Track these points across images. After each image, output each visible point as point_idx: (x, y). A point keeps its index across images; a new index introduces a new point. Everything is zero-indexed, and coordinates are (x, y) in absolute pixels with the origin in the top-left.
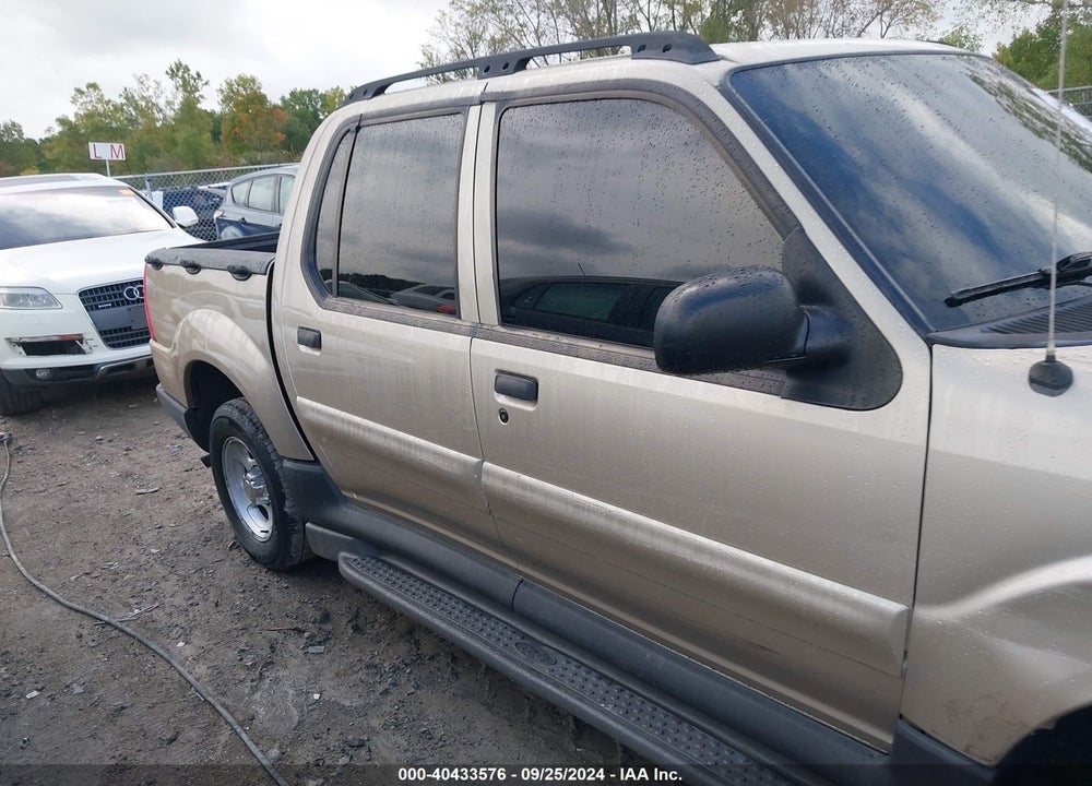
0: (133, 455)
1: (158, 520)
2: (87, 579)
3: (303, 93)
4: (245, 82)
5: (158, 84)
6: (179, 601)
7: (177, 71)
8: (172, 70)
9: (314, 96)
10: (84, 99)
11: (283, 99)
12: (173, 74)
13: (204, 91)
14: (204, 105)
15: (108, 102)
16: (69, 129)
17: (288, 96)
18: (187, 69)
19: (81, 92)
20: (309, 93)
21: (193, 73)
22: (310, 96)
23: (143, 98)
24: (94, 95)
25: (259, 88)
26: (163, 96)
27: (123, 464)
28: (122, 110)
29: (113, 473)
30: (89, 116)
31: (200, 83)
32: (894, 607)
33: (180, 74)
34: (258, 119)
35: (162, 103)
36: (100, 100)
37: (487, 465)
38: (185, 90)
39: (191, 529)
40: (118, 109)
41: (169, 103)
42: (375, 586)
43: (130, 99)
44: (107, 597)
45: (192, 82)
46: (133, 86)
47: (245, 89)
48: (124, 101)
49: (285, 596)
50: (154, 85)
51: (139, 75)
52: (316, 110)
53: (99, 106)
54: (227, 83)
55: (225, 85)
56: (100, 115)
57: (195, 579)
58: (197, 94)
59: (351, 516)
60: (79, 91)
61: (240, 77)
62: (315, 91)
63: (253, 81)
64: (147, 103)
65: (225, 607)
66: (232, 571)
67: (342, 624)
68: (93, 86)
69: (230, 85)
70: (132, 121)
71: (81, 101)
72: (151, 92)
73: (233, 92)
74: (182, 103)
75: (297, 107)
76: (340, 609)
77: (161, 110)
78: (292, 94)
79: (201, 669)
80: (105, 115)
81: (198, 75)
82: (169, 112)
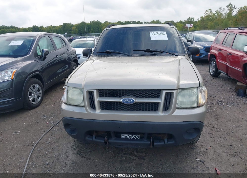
5: (224, 9)
12: (228, 6)
14: (233, 14)
21: (233, 6)
23: (220, 12)
24: (210, 12)
26: (224, 12)
40: (214, 15)
47: (244, 9)
48: (216, 13)
51: (220, 7)
58: (232, 11)
60: (207, 11)
68: (210, 9)
70: (216, 17)
73: (241, 10)
74: (228, 13)
77: (222, 15)
80: (211, 16)
82: (224, 15)
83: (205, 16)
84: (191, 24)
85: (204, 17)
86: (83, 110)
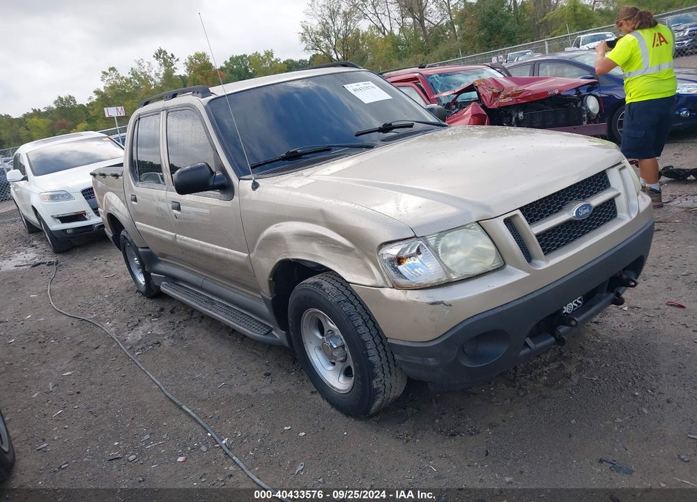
0: (108, 263)
1: (111, 286)
2: (79, 308)
3: (238, 58)
4: (201, 56)
5: (149, 63)
6: (111, 311)
7: (160, 54)
8: (157, 55)
9: (244, 58)
10: (108, 78)
11: (225, 62)
12: (157, 56)
13: (176, 65)
14: (177, 73)
15: (122, 78)
16: (102, 97)
17: (228, 61)
18: (165, 53)
19: (107, 74)
20: (241, 57)
21: (169, 55)
22: (242, 59)
23: (142, 73)
24: (114, 74)
25: (208, 59)
26: (153, 71)
27: (103, 267)
28: (131, 82)
29: (98, 271)
30: (112, 87)
31: (174, 60)
32: (246, 255)
33: (162, 56)
34: (209, 78)
35: (152, 75)
36: (118, 77)
37: (177, 235)
38: (165, 66)
39: (124, 288)
40: (129, 81)
41: (157, 75)
42: (168, 291)
43: (135, 74)
44: (85, 312)
45: (169, 60)
46: (136, 67)
47: (200, 61)
48: (132, 76)
49: (151, 305)
50: (147, 65)
51: (138, 60)
52: (246, 68)
53: (117, 81)
54: (189, 59)
55: (187, 59)
56: (118, 86)
57: (120, 303)
58: (173, 67)
59: (161, 267)
60: (104, 73)
61: (196, 54)
62: (245, 56)
63: (204, 55)
64: (145, 76)
65: (127, 311)
66: (134, 299)
67: (167, 312)
68: (113, 69)
69: (191, 59)
70: (137, 88)
71: (106, 79)
72: (146, 69)
73: (193, 63)
74: (164, 74)
75: (235, 67)
76: (168, 306)
77: (153, 80)
78: (231, 59)
79: (113, 329)
80: (121, 86)
81: (172, 55)
82: (158, 80)
83: (105, 87)
84: (119, 108)
85: (103, 90)
86: (517, 275)
